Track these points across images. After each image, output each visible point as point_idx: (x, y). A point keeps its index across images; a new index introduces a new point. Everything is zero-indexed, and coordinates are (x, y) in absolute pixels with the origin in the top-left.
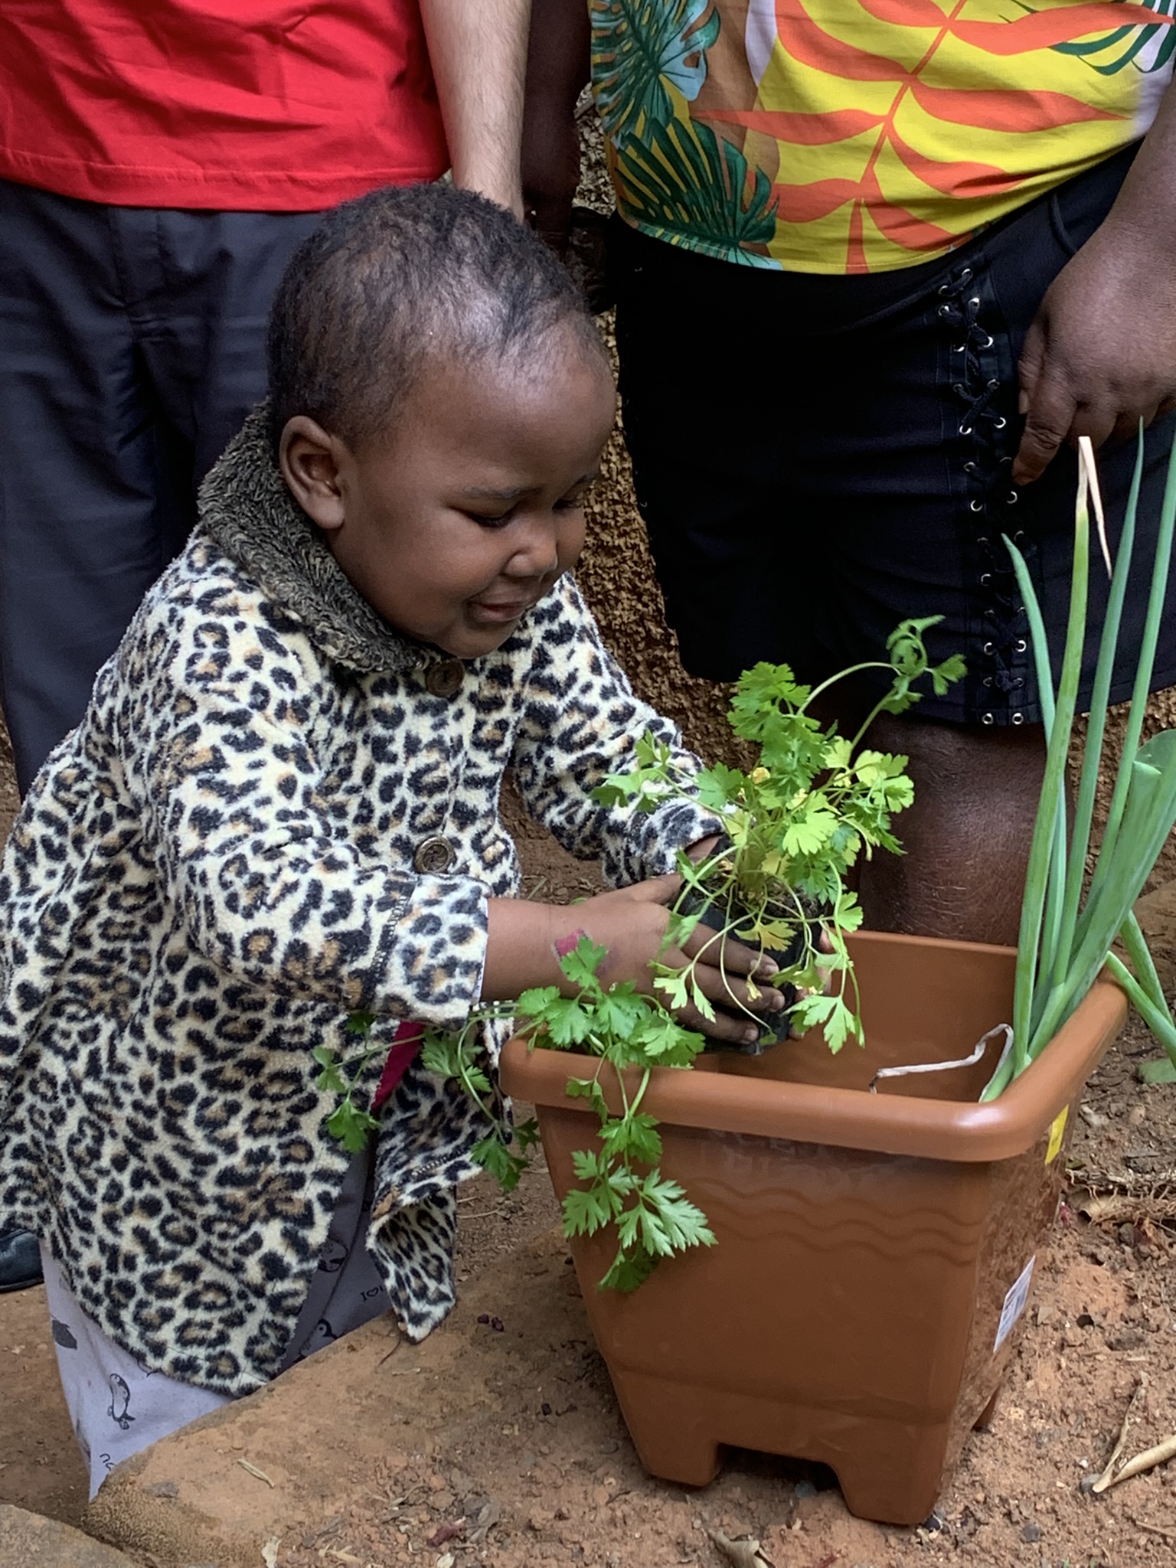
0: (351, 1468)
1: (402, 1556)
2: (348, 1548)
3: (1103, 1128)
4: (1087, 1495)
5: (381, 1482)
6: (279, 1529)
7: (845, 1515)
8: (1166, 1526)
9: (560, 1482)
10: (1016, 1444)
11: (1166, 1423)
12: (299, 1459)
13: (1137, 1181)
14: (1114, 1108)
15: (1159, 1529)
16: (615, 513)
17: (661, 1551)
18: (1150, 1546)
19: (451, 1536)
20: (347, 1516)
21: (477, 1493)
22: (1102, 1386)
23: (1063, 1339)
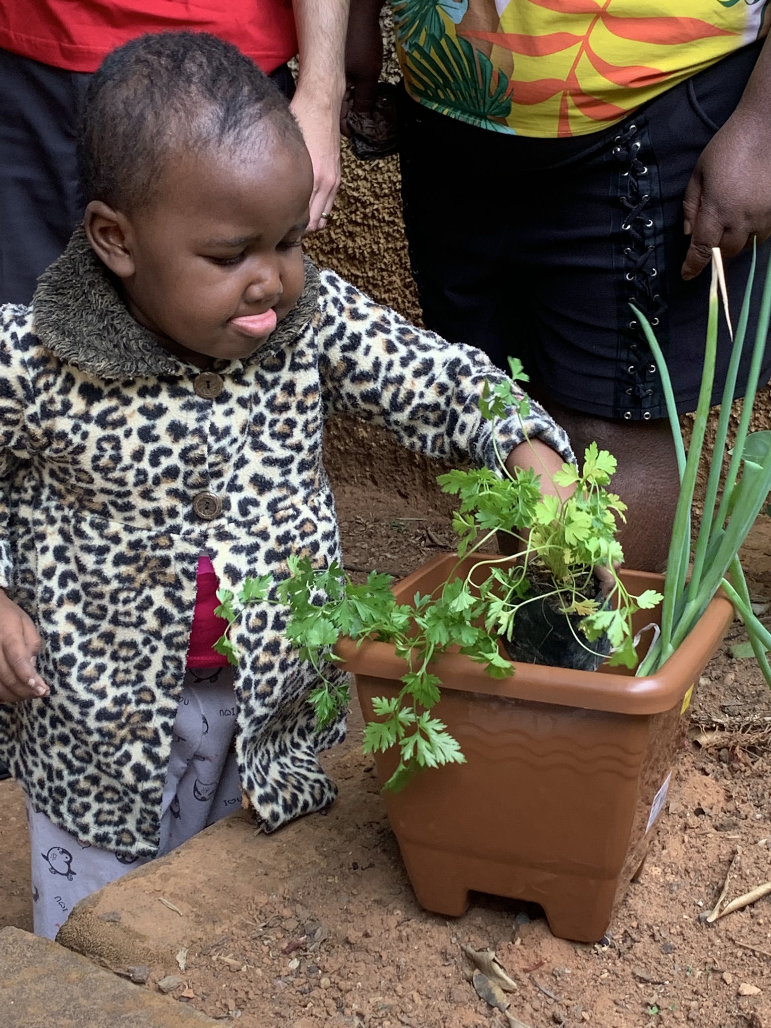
0: (232, 903)
1: (266, 960)
2: (231, 955)
3: (707, 686)
4: (703, 924)
5: (251, 912)
6: (186, 943)
7: (550, 936)
8: (754, 945)
9: (365, 913)
10: (656, 891)
11: (753, 879)
12: (198, 897)
13: (731, 722)
14: (714, 674)
15: (750, 946)
16: (383, 277)
17: (431, 958)
18: (744, 957)
19: (297, 947)
20: (230, 935)
21: (313, 920)
22: (711, 855)
23: (686, 824)
